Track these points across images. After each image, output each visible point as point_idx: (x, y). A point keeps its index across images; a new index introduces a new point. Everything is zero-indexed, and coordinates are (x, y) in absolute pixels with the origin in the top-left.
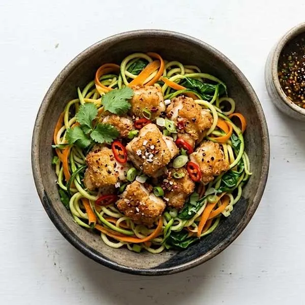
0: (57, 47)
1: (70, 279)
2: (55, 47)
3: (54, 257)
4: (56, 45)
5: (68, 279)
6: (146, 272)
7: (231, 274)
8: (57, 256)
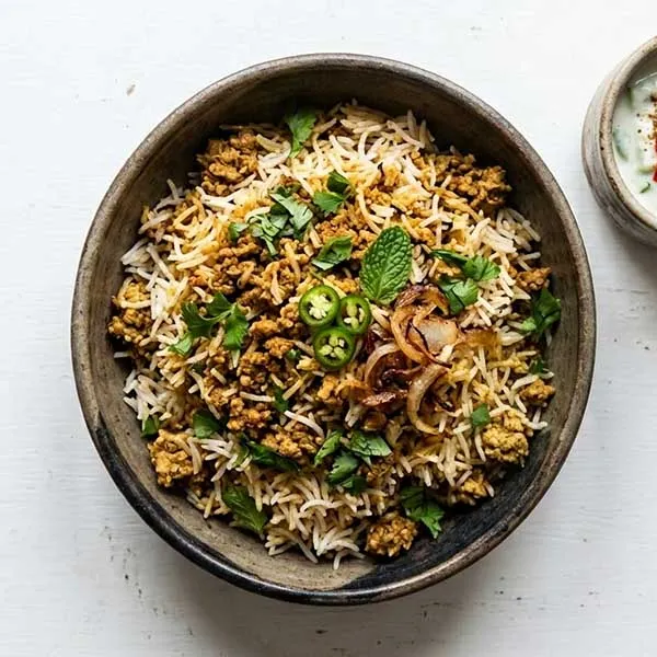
0: (130, 91)
1: (160, 612)
2: (125, 91)
3: (125, 561)
4: (129, 87)
5: (155, 610)
6: (323, 597)
7: (519, 599)
8: (130, 560)
